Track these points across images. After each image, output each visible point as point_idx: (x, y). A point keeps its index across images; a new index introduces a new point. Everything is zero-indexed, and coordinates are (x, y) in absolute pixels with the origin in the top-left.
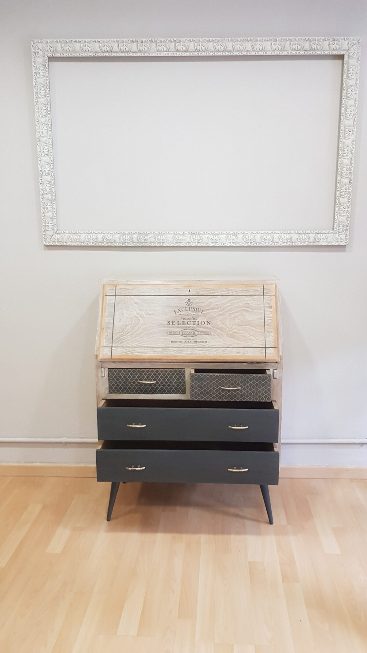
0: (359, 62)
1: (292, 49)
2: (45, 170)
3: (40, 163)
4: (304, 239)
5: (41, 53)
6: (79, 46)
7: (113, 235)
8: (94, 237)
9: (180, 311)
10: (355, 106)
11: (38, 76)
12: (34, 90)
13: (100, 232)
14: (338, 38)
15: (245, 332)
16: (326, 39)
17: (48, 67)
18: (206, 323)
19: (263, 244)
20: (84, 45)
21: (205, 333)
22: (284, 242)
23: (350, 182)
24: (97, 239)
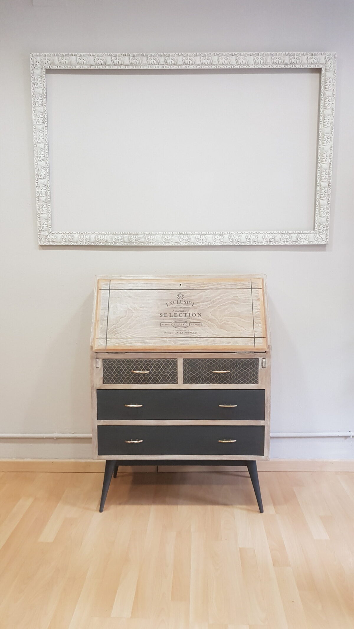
0: (335, 75)
1: (273, 63)
2: (41, 174)
3: (37, 167)
4: (287, 239)
5: (39, 65)
6: (75, 59)
7: (105, 235)
8: (87, 237)
9: (172, 304)
10: (333, 115)
11: (36, 87)
12: (32, 99)
13: (93, 233)
14: (316, 53)
15: (234, 323)
16: (305, 54)
17: (45, 79)
18: (197, 315)
19: (248, 243)
20: (79, 58)
21: (197, 324)
22: (268, 242)
23: (329, 185)
24: (90, 239)
